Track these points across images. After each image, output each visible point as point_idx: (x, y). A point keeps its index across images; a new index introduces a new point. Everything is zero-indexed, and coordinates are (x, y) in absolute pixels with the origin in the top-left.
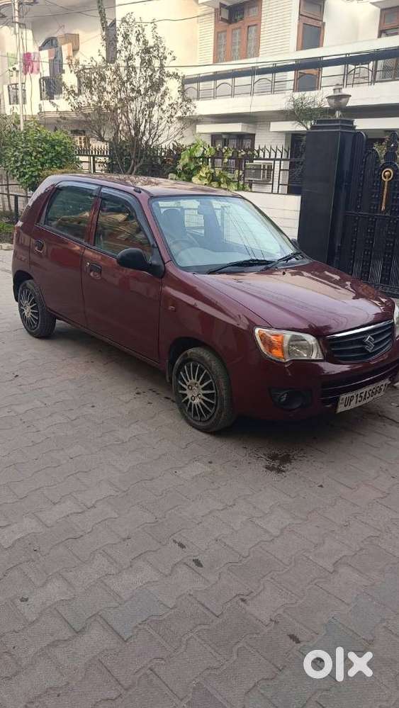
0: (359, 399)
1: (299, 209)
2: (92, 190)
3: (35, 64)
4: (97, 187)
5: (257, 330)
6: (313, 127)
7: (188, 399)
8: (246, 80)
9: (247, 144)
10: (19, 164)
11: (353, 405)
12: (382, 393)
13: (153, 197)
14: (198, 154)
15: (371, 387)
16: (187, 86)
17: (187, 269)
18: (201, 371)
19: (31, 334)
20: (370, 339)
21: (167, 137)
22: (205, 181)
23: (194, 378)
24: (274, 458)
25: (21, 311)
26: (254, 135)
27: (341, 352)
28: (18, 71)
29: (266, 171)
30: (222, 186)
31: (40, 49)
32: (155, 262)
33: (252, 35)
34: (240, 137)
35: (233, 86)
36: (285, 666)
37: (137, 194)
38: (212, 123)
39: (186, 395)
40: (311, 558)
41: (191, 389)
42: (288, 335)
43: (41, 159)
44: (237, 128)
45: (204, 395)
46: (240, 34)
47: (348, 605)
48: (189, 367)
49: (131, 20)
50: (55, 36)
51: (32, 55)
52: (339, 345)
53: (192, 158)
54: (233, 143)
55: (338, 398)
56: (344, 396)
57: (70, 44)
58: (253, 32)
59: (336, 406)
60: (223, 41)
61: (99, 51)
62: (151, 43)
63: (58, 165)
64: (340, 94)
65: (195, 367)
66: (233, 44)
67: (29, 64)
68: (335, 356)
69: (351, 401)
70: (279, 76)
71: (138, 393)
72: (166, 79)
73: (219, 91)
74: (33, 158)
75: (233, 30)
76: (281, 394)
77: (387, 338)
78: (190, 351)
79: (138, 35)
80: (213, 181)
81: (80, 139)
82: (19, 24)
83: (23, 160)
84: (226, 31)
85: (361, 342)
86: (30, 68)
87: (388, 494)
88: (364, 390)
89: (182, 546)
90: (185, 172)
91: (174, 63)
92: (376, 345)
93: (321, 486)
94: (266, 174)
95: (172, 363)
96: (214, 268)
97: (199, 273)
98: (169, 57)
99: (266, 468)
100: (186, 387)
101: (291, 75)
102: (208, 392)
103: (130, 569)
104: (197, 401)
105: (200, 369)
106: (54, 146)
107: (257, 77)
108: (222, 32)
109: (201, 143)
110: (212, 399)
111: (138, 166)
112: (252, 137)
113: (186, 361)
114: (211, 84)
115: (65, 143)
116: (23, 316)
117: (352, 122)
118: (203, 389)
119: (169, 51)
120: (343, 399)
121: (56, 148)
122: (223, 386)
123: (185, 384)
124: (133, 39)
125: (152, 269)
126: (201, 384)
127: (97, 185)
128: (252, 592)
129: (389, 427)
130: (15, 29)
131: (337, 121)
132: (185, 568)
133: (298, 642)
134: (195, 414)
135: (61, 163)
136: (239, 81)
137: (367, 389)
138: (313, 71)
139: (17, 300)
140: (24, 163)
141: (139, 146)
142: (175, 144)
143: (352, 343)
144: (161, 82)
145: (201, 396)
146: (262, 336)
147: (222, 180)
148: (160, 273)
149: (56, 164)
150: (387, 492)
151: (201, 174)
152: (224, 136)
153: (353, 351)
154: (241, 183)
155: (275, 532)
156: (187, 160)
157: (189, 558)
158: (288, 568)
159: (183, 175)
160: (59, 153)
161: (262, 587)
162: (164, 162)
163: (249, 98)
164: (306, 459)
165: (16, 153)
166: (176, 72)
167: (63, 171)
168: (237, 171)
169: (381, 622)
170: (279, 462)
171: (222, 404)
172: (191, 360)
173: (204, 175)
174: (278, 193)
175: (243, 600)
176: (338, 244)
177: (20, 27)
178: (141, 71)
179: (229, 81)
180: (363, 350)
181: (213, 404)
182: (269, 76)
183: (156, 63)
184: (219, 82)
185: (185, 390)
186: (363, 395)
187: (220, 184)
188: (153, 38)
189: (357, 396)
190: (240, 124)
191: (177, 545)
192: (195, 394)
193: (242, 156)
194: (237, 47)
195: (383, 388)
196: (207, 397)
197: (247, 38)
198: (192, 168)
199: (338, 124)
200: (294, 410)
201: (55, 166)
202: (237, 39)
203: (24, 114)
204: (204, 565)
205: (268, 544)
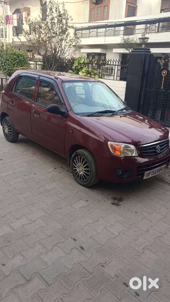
0: (153, 173)
1: (125, 87)
2: (36, 77)
3: (11, 21)
4: (38, 76)
5: (109, 143)
6: (132, 52)
7: (77, 172)
8: (103, 30)
9: (103, 58)
10: (3, 64)
11: (150, 176)
12: (163, 171)
13: (63, 81)
14: (82, 62)
15: (158, 168)
16: (77, 32)
17: (77, 114)
18: (83, 160)
19: (8, 140)
20: (158, 147)
21: (68, 54)
22: (85, 74)
23: (80, 163)
24: (115, 199)
25: (4, 130)
26: (106, 54)
27: (146, 153)
28: (3, 23)
29: (111, 70)
30: (92, 76)
31: (13, 14)
32: (63, 111)
34: (100, 55)
36: (122, 298)
37: (56, 80)
38: (88, 48)
39: (76, 170)
40: (132, 246)
41: (79, 168)
42: (123, 145)
43: (13, 63)
44: (98, 51)
45: (85, 170)
46: (101, 9)
47: (150, 268)
48: (78, 158)
49: (53, 2)
50: (20, 8)
51: (10, 16)
52: (146, 150)
53: (79, 64)
54: (97, 57)
55: (144, 173)
56: (147, 172)
57: (26, 12)
58: (106, 9)
59: (143, 176)
60: (93, 12)
61: (39, 15)
62: (62, 12)
64: (145, 37)
65: (81, 158)
66: (97, 14)
67: (8, 20)
68: (143, 154)
69: (150, 174)
70: (117, 28)
71: (55, 168)
72: (68, 28)
73: (91, 35)
74: (9, 62)
75: (97, 7)
76: (119, 171)
77: (166, 146)
78: (80, 150)
79: (57, 8)
80: (88, 74)
81: (30, 54)
82: (4, 2)
83: (5, 62)
84: (94, 8)
85: (155, 148)
86: (8, 22)
87: (166, 216)
88: (155, 170)
89: (75, 240)
90: (76, 70)
91: (71, 22)
92: (161, 149)
93: (136, 212)
95: (70, 155)
96: (89, 114)
97: (83, 116)
98: (70, 19)
99: (112, 204)
100: (76, 167)
101: (122, 28)
102: (87, 169)
103: (52, 250)
104: (81, 173)
106: (19, 57)
107: (108, 29)
109: (83, 57)
110: (88, 172)
111: (55, 66)
112: (105, 55)
113: (77, 155)
114: (88, 31)
115: (24, 55)
116: (4, 132)
117: (149, 50)
118: (85, 168)
119: (70, 16)
120: (146, 174)
121: (20, 58)
122: (93, 167)
123: (77, 165)
124: (54, 10)
125: (62, 114)
126: (83, 165)
127: (38, 75)
128: (106, 262)
129: (166, 185)
130: (2, 4)
131: (143, 49)
132: (76, 250)
133: (127, 286)
134: (80, 178)
135: (22, 65)
136: (100, 30)
138: (132, 27)
139: (2, 125)
140: (5, 64)
141: (56, 57)
142: (72, 57)
143: (150, 149)
144: (66, 30)
145: (83, 171)
146: (111, 145)
147: (92, 73)
148: (65, 116)
149: (19, 65)
151: (83, 70)
152: (93, 54)
153: (151, 152)
154: (100, 75)
155: (116, 234)
156: (77, 64)
157: (78, 246)
158: (122, 251)
159: (75, 71)
160: (21, 60)
161: (111, 260)
162: (67, 65)
163: (104, 38)
164: (130, 200)
165: (2, 60)
166: (73, 25)
167: (22, 68)
168: (99, 70)
169: (164, 277)
170: (117, 201)
171: (92, 175)
172: (79, 155)
173: (84, 71)
174: (116, 80)
175: (102, 266)
176: (142, 103)
177: (4, 4)
178: (57, 25)
179: (95, 30)
180: (155, 152)
181: (89, 175)
182: (113, 28)
183: (64, 21)
184: (91, 30)
185: (76, 168)
186: (155, 172)
187: (91, 75)
188: (63, 10)
189: (152, 172)
190: (100, 49)
191: (73, 239)
192: (81, 170)
193: (101, 63)
194: (99, 15)
195: (163, 168)
196: (86, 172)
197: (104, 12)
198: (79, 68)
199: (144, 50)
200: (124, 178)
201: (19, 66)
202: (100, 11)
203: (6, 42)
204: (85, 249)
205: (113, 239)
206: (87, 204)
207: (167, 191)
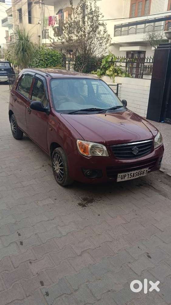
0: (130, 176)
1: (150, 86)
2: (33, 75)
3: (53, 21)
5: (78, 141)
6: (158, 47)
7: (55, 171)
8: (143, 26)
9: (142, 56)
11: (126, 179)
13: (53, 79)
14: (109, 60)
15: (137, 171)
16: (116, 29)
17: (60, 111)
19: (14, 137)
20: (135, 148)
22: (112, 73)
23: (57, 161)
26: (145, 52)
27: (119, 154)
28: (40, 24)
29: (149, 69)
30: (119, 75)
31: (57, 14)
32: (46, 108)
33: (147, 5)
34: (139, 52)
35: (136, 29)
36: (30, 295)
37: (46, 77)
38: (127, 46)
39: (55, 168)
41: (57, 166)
42: (91, 144)
43: (46, 63)
44: (137, 48)
46: (142, 4)
47: (77, 272)
48: (56, 156)
50: (63, 8)
51: (53, 17)
52: (119, 150)
54: (136, 56)
55: (117, 175)
56: (120, 175)
57: (67, 12)
58: (148, 3)
59: (116, 179)
60: (134, 8)
62: (93, 10)
63: (54, 65)
65: (58, 156)
66: (138, 9)
67: (51, 21)
69: (125, 177)
70: (157, 24)
71: (43, 166)
72: (99, 26)
73: (130, 32)
74: (43, 62)
75: (139, 2)
76: (87, 171)
77: (149, 148)
78: (57, 148)
80: (115, 72)
83: (39, 63)
85: (131, 149)
86: (51, 23)
87: (129, 222)
88: (133, 172)
89: (19, 235)
90: (104, 68)
91: (103, 19)
92: (139, 151)
93: (99, 215)
94: (149, 70)
96: (71, 112)
97: (64, 113)
98: (101, 16)
99: (79, 204)
100: (55, 165)
101: (163, 23)
102: (61, 168)
104: (58, 171)
105: (59, 157)
107: (147, 24)
108: (134, 4)
109: (111, 55)
110: (62, 171)
113: (55, 153)
114: (126, 28)
115: (57, 55)
118: (60, 166)
119: (101, 13)
120: (119, 176)
121: (53, 57)
122: (66, 165)
123: (55, 163)
126: (59, 164)
128: (37, 260)
130: (40, 6)
131: (169, 44)
132: (15, 244)
133: (43, 285)
134: (58, 177)
136: (139, 26)
137: (135, 172)
139: (10, 122)
142: (102, 55)
144: (97, 27)
145: (59, 169)
147: (119, 72)
148: (48, 113)
150: (129, 221)
151: (110, 69)
152: (132, 52)
153: (126, 153)
155: (64, 233)
156: (105, 63)
157: (19, 240)
158: (60, 251)
160: (55, 60)
161: (42, 258)
162: (97, 64)
163: (143, 34)
165: (37, 60)
166: (103, 22)
167: (55, 67)
169: (87, 282)
170: (86, 202)
171: (65, 174)
172: (57, 153)
173: (112, 70)
175: (30, 262)
177: (42, 4)
178: (87, 22)
179: (135, 26)
180: (132, 154)
181: (63, 174)
182: (152, 24)
183: (95, 18)
184: (130, 27)
186: (132, 175)
187: (118, 74)
188: (94, 7)
189: (128, 175)
190: (139, 46)
191: (18, 234)
192: (57, 168)
193: (128, 61)
194: (140, 11)
195: (145, 172)
196: (61, 170)
197: (145, 6)
198: (107, 67)
199: (169, 46)
200: (93, 179)
201: (52, 66)
202: (141, 7)
203: (42, 43)
204: (23, 245)
205: (57, 238)
206: (53, 202)
207: (148, 196)
